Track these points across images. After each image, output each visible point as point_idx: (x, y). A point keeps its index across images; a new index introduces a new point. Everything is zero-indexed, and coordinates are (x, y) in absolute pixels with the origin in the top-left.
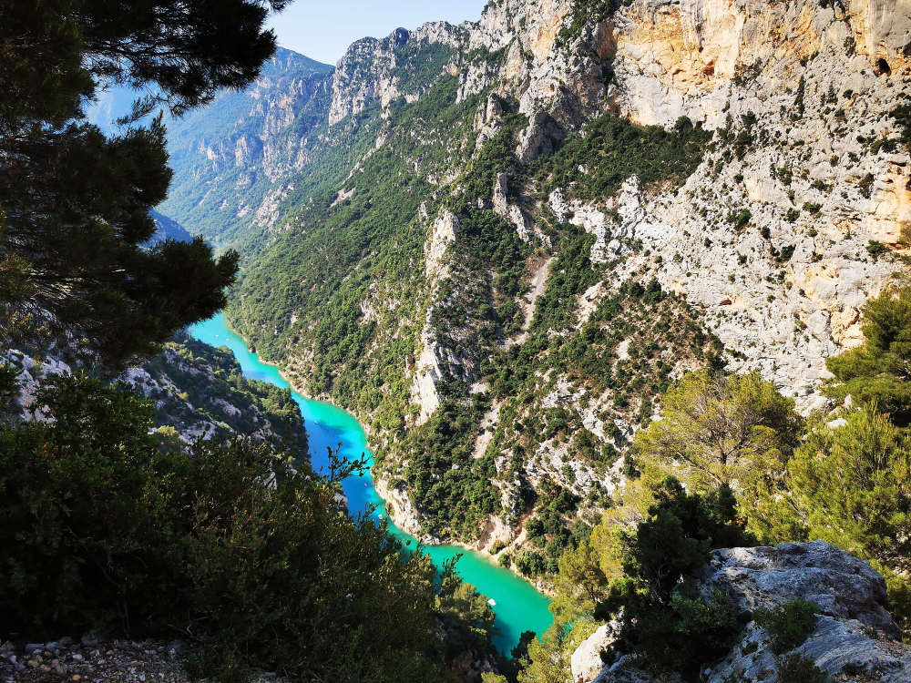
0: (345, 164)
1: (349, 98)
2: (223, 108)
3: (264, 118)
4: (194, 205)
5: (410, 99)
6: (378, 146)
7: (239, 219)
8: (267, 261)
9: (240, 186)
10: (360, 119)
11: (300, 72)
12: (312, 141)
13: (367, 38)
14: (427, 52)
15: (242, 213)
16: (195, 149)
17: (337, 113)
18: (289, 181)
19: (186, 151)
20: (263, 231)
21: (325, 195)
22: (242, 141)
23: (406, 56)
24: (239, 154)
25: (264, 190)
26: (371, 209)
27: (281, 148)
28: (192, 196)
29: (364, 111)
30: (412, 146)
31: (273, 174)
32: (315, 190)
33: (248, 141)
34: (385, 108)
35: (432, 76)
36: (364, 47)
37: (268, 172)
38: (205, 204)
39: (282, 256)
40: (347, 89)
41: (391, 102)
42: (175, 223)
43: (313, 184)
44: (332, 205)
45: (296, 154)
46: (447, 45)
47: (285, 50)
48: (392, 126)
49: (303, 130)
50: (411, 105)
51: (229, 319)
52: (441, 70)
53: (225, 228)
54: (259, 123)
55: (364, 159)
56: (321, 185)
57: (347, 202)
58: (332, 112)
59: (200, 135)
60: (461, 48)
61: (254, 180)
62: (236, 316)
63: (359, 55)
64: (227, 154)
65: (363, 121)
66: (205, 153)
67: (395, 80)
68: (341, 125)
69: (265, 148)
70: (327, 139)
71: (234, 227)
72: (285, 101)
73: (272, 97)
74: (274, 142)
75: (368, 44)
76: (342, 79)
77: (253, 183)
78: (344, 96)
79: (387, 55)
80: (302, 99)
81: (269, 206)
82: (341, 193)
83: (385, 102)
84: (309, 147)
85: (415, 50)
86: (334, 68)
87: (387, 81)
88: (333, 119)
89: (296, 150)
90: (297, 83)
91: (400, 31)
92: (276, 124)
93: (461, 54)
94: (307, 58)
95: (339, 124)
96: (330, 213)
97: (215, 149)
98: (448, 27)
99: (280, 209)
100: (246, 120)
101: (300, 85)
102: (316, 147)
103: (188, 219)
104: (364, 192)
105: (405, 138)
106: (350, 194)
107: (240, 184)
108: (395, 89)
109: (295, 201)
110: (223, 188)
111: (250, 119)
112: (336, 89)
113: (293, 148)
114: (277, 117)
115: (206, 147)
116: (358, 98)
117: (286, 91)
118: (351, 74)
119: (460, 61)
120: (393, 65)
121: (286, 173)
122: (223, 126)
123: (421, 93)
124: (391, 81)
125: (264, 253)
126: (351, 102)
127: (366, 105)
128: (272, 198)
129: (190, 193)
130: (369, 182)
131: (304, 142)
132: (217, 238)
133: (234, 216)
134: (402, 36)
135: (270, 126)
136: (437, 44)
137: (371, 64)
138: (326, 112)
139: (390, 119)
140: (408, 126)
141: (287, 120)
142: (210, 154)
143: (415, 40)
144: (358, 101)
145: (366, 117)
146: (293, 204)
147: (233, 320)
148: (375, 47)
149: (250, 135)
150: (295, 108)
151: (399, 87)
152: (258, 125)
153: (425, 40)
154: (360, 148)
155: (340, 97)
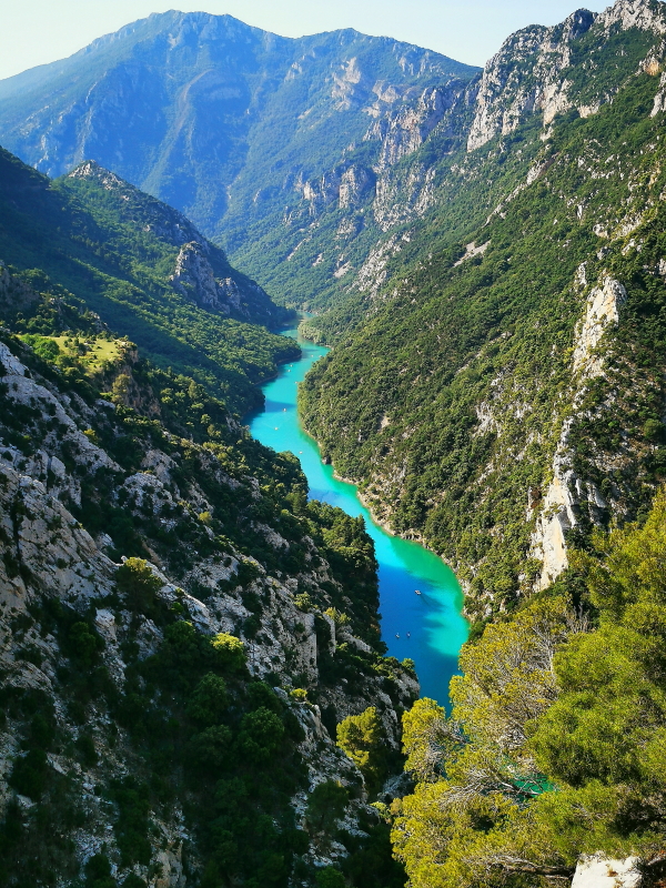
0: (484, 206)
1: (498, 114)
2: (331, 129)
3: (381, 143)
4: (281, 260)
5: (585, 112)
6: (529, 181)
7: (336, 280)
8: (361, 339)
9: (342, 235)
10: (511, 142)
11: (436, 79)
12: (441, 174)
13: (533, 26)
14: (617, 42)
15: (340, 273)
16: (290, 184)
17: (480, 135)
18: (405, 229)
19: (279, 188)
20: (364, 297)
21: (449, 251)
22: (350, 174)
23: (587, 49)
24: (343, 192)
25: (372, 241)
26: (509, 271)
27: (399, 184)
28: (279, 248)
29: (517, 131)
30: (578, 180)
31: (385, 219)
32: (439, 242)
33: (357, 174)
34: (548, 126)
35: (621, 77)
36: (526, 40)
37: (380, 216)
38: (294, 259)
39: (380, 333)
40: (497, 100)
41: (557, 117)
42: (254, 283)
43: (436, 234)
44: (456, 264)
45: (418, 191)
46: (650, 29)
47: (419, 49)
48: (553, 152)
49: (431, 158)
50: (584, 121)
51: (303, 416)
52: (636, 67)
53: (316, 292)
54: (374, 149)
55: (509, 199)
56: (447, 236)
57: (477, 261)
58: (473, 133)
59: (299, 167)
61: (360, 228)
62: (312, 412)
63: (519, 51)
64: (329, 192)
65: (514, 145)
66: (302, 190)
67: (566, 85)
68: (483, 151)
69: (378, 183)
70: (463, 171)
71: (331, 289)
72: (411, 120)
73: (395, 114)
74: (391, 176)
75: (533, 35)
76: (491, 86)
77: (358, 232)
78: (491, 110)
79: (558, 49)
80: (434, 116)
81: (375, 264)
82: (471, 247)
83: (548, 117)
84: (437, 182)
85: (601, 40)
86: (480, 71)
87: (554, 87)
88: (474, 143)
89: (419, 186)
90: (429, 94)
91: (580, 13)
92: (396, 150)
94: (448, 59)
95: (480, 150)
96: (451, 275)
97: (315, 186)
98: (654, 5)
99: (387, 267)
100: (357, 146)
101: (433, 96)
102: (446, 183)
103: (271, 278)
104: (502, 247)
105: (569, 170)
106: (482, 249)
107: (342, 232)
108: (564, 98)
109: (410, 255)
110: (320, 238)
111: (363, 144)
112: (481, 101)
113: (415, 184)
114: (399, 141)
115: (304, 183)
116: (511, 112)
117: (413, 105)
118: (503, 78)
120: (565, 63)
121: (403, 218)
122: (328, 154)
123: (602, 103)
124: (560, 86)
125: (359, 328)
126: (501, 118)
127: (522, 121)
128: (380, 253)
129: (277, 243)
130: (511, 233)
131: (431, 175)
132: (305, 305)
133: (330, 276)
134: (584, 19)
135: (388, 151)
136: (634, 30)
137: (535, 62)
138: (466, 134)
139: (550, 141)
140: (575, 151)
141: (412, 146)
142: (308, 192)
143: (601, 26)
144: (511, 117)
145: (519, 139)
146: (407, 262)
147: (307, 417)
148: (542, 39)
149: (360, 167)
150: (423, 128)
151: (571, 95)
152: (372, 153)
153: (617, 25)
154: (505, 183)
155: (486, 112)
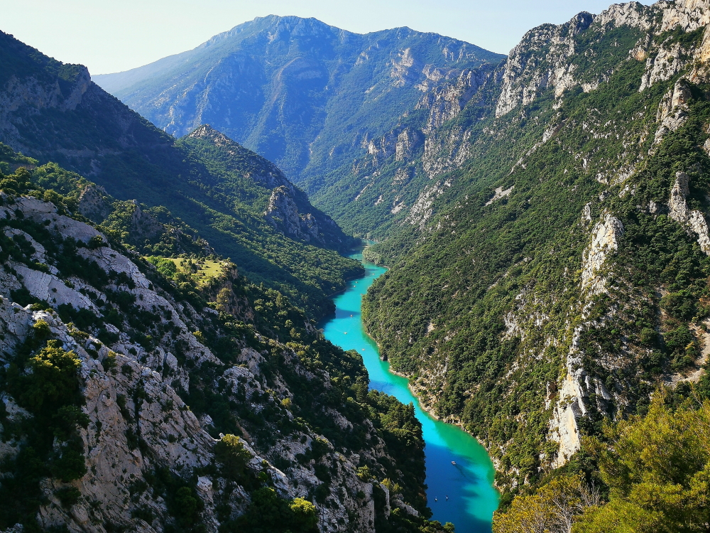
0: (509, 159)
1: (520, 89)
2: (390, 101)
3: (429, 111)
4: (350, 200)
5: (587, 88)
6: (545, 139)
7: (393, 216)
8: (412, 262)
9: (398, 181)
10: (530, 110)
11: (471, 64)
12: (475, 134)
13: (545, 25)
14: (612, 36)
15: (396, 210)
16: (358, 143)
17: (505, 105)
18: (447, 176)
19: (349, 145)
20: (414, 229)
21: (481, 194)
22: (404, 135)
23: (588, 41)
24: (399, 148)
25: (420, 187)
26: (530, 209)
27: (442, 142)
28: (348, 191)
29: (534, 102)
30: (583, 140)
31: (431, 169)
32: (473, 186)
33: (410, 135)
34: (559, 98)
35: (615, 62)
36: (540, 35)
37: (428, 166)
38: (360, 200)
39: (427, 257)
40: (518, 79)
41: (565, 92)
42: (329, 218)
43: (472, 180)
44: (487, 204)
45: (457, 148)
46: (637, 26)
47: (458, 41)
48: (562, 118)
49: (467, 122)
50: (587, 95)
51: (365, 322)
52: (627, 54)
53: (377, 224)
54: (423, 116)
55: (528, 154)
56: (479, 183)
57: (504, 201)
58: (500, 103)
59: (364, 129)
60: (652, 29)
61: (411, 176)
62: (373, 319)
63: (535, 43)
64: (388, 148)
65: (533, 113)
66: (367, 147)
67: (571, 68)
68: (507, 117)
69: (426, 142)
70: (492, 132)
71: (387, 224)
72: (452, 93)
73: (440, 89)
74: (436, 136)
75: (545, 31)
76: (514, 69)
77: (410, 179)
78: (514, 87)
79: (566, 42)
80: (469, 91)
81: (424, 203)
82: (498, 191)
83: (559, 91)
84: (472, 141)
85: (598, 35)
86: (505, 57)
87: (563, 70)
88: (500, 111)
89: (458, 144)
90: (466, 74)
91: (582, 15)
92: (440, 117)
93: (651, 38)
94: (480, 49)
95: (506, 116)
96: (483, 212)
97: (377, 144)
98: (639, 8)
99: (433, 206)
100: (410, 113)
101: (469, 76)
102: (479, 141)
103: (342, 214)
104: (524, 190)
105: (576, 132)
106: (508, 192)
107: (398, 179)
108: (571, 78)
109: (450, 197)
110: (380, 184)
111: (414, 112)
112: (506, 80)
113: (455, 142)
114: (442, 110)
115: (369, 142)
116: (529, 88)
117: (454, 83)
118: (523, 63)
119: (649, 44)
120: (571, 51)
121: (445, 168)
122: (387, 120)
123: (601, 81)
124: (567, 69)
125: (411, 253)
126: (521, 92)
127: (538, 95)
128: (427, 195)
129: (347, 187)
130: (531, 180)
131: (467, 135)
132: (368, 235)
133: (388, 213)
134: (585, 20)
135: (433, 117)
136: (625, 27)
137: (547, 51)
138: (494, 104)
139: (560, 110)
140: (580, 118)
141: (452, 113)
142: (371, 148)
143: (599, 25)
144: (529, 92)
145: (536, 108)
146: (449, 201)
147: (369, 322)
148: (553, 34)
149: (412, 129)
150: (461, 100)
151: (576, 75)
152: (422, 119)
153: (611, 24)
154: (526, 142)
155: (510, 88)
